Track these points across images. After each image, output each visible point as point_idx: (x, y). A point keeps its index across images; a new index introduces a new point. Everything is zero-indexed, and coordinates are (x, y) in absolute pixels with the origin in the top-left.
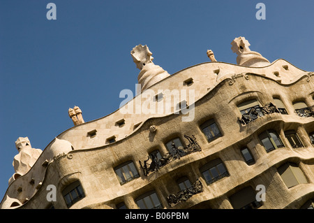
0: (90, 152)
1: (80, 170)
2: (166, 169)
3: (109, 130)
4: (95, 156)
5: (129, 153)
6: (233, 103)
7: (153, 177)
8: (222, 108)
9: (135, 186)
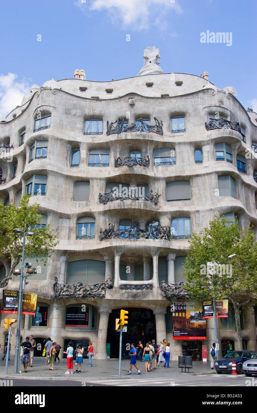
0: (72, 97)
1: (57, 106)
2: (126, 135)
3: (97, 92)
4: (74, 102)
5: (103, 113)
6: (207, 110)
7: (113, 137)
8: (195, 110)
9: (94, 139)
